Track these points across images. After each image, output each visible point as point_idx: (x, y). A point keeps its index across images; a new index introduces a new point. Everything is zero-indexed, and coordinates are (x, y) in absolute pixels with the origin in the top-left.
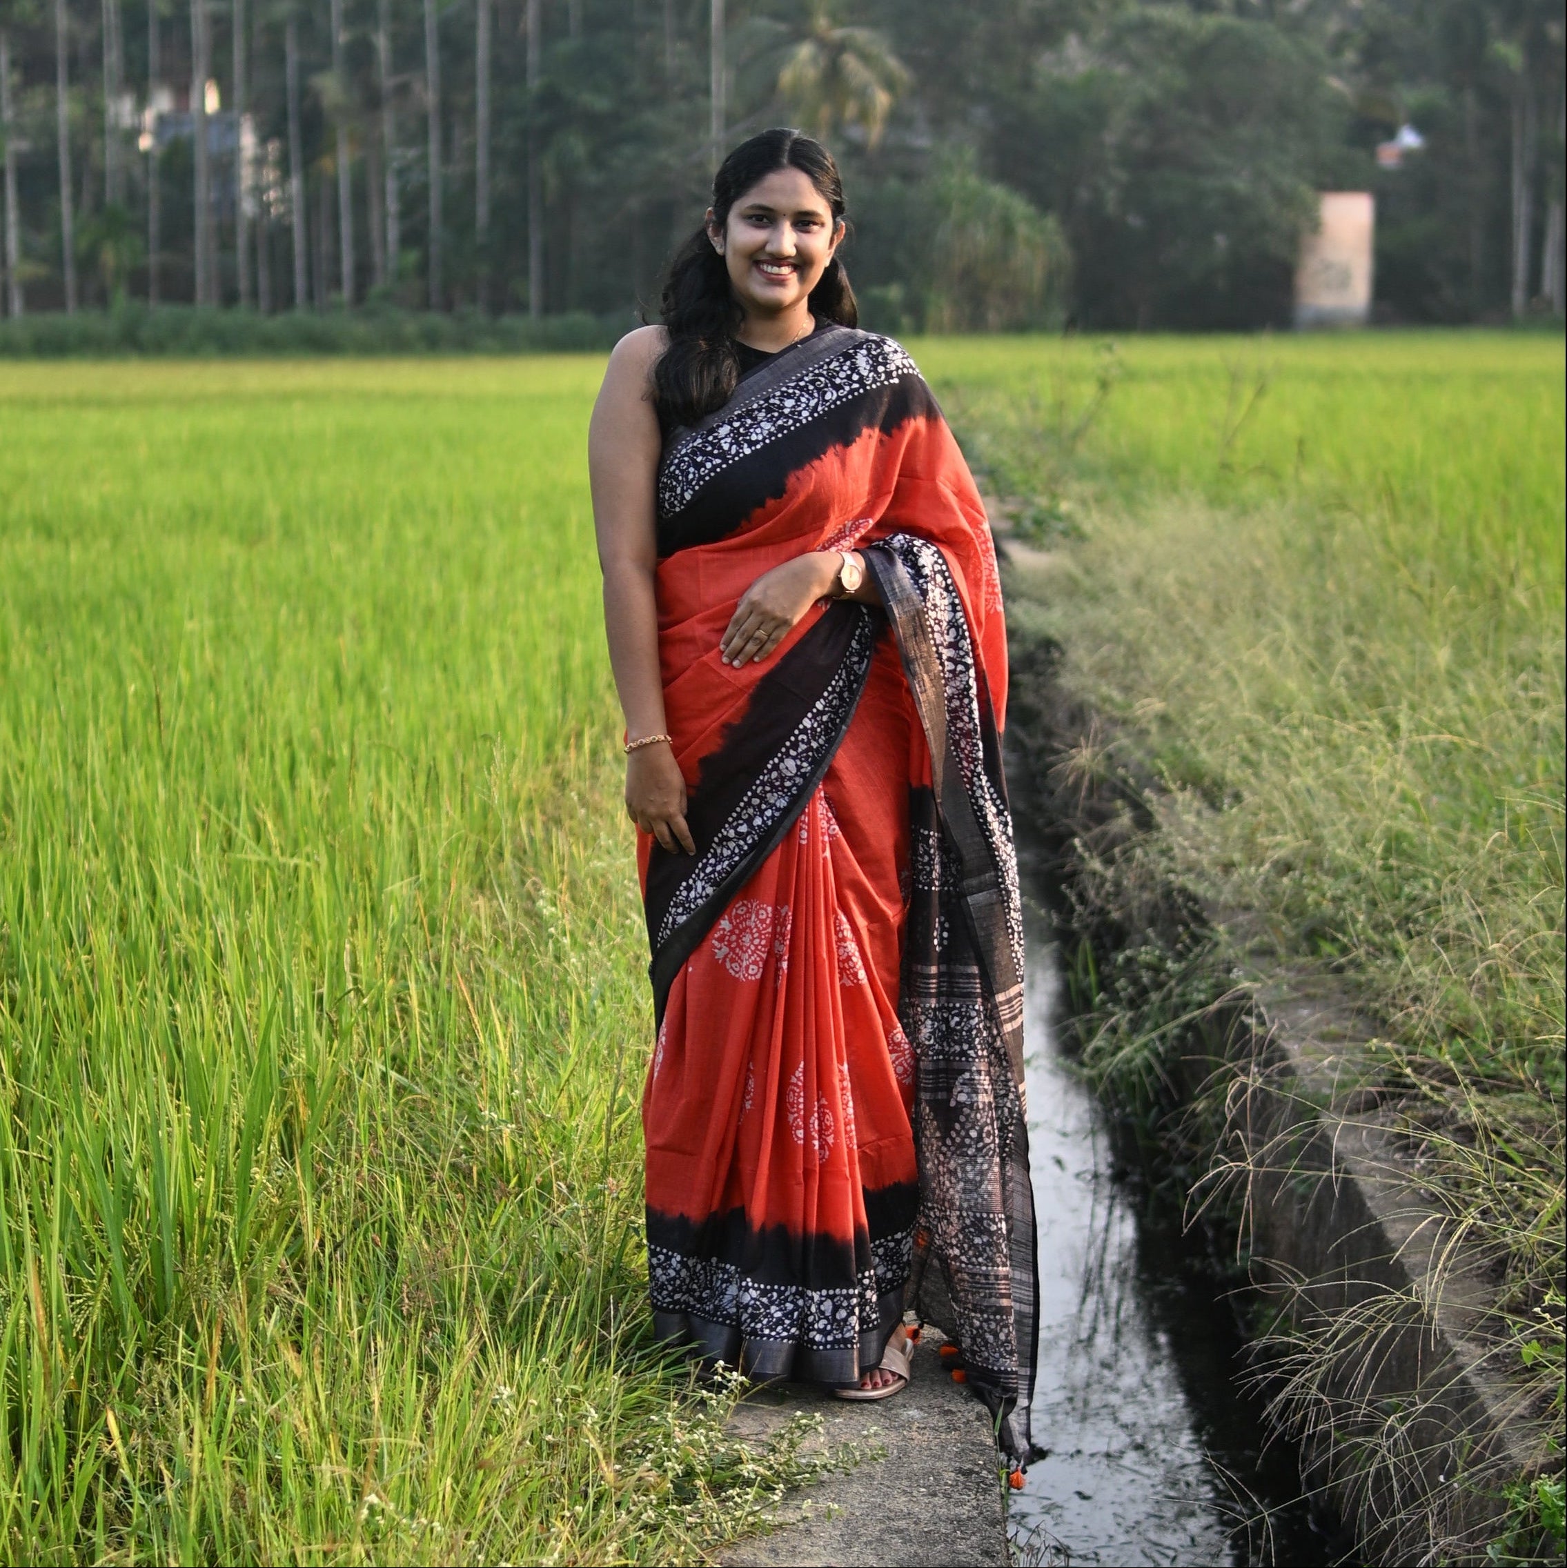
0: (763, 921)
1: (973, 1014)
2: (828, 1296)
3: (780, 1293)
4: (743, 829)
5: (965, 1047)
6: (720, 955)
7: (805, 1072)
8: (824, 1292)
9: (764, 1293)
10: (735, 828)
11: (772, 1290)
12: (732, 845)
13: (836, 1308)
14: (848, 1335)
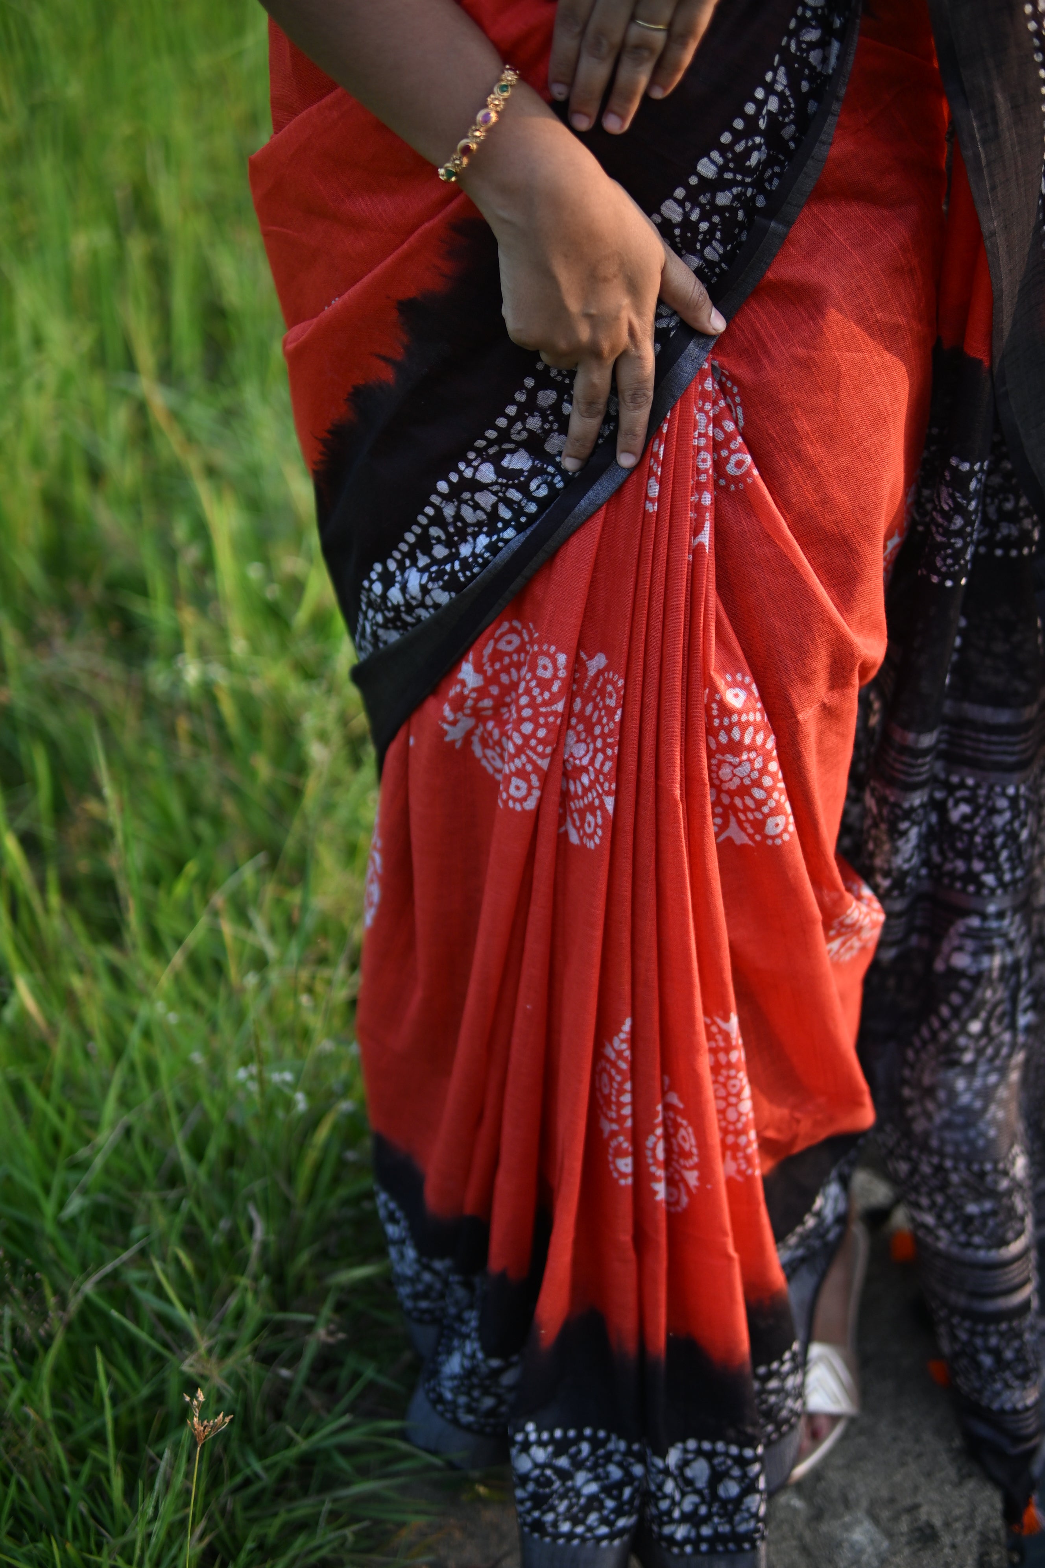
0: (544, 685)
1: (1002, 803)
2: (699, 1452)
3: (596, 1444)
4: (519, 461)
5: (978, 866)
6: (454, 734)
7: (634, 1039)
8: (692, 1444)
9: (561, 1447)
10: (496, 460)
11: (580, 1437)
12: (486, 499)
13: (717, 1477)
14: (742, 1528)
